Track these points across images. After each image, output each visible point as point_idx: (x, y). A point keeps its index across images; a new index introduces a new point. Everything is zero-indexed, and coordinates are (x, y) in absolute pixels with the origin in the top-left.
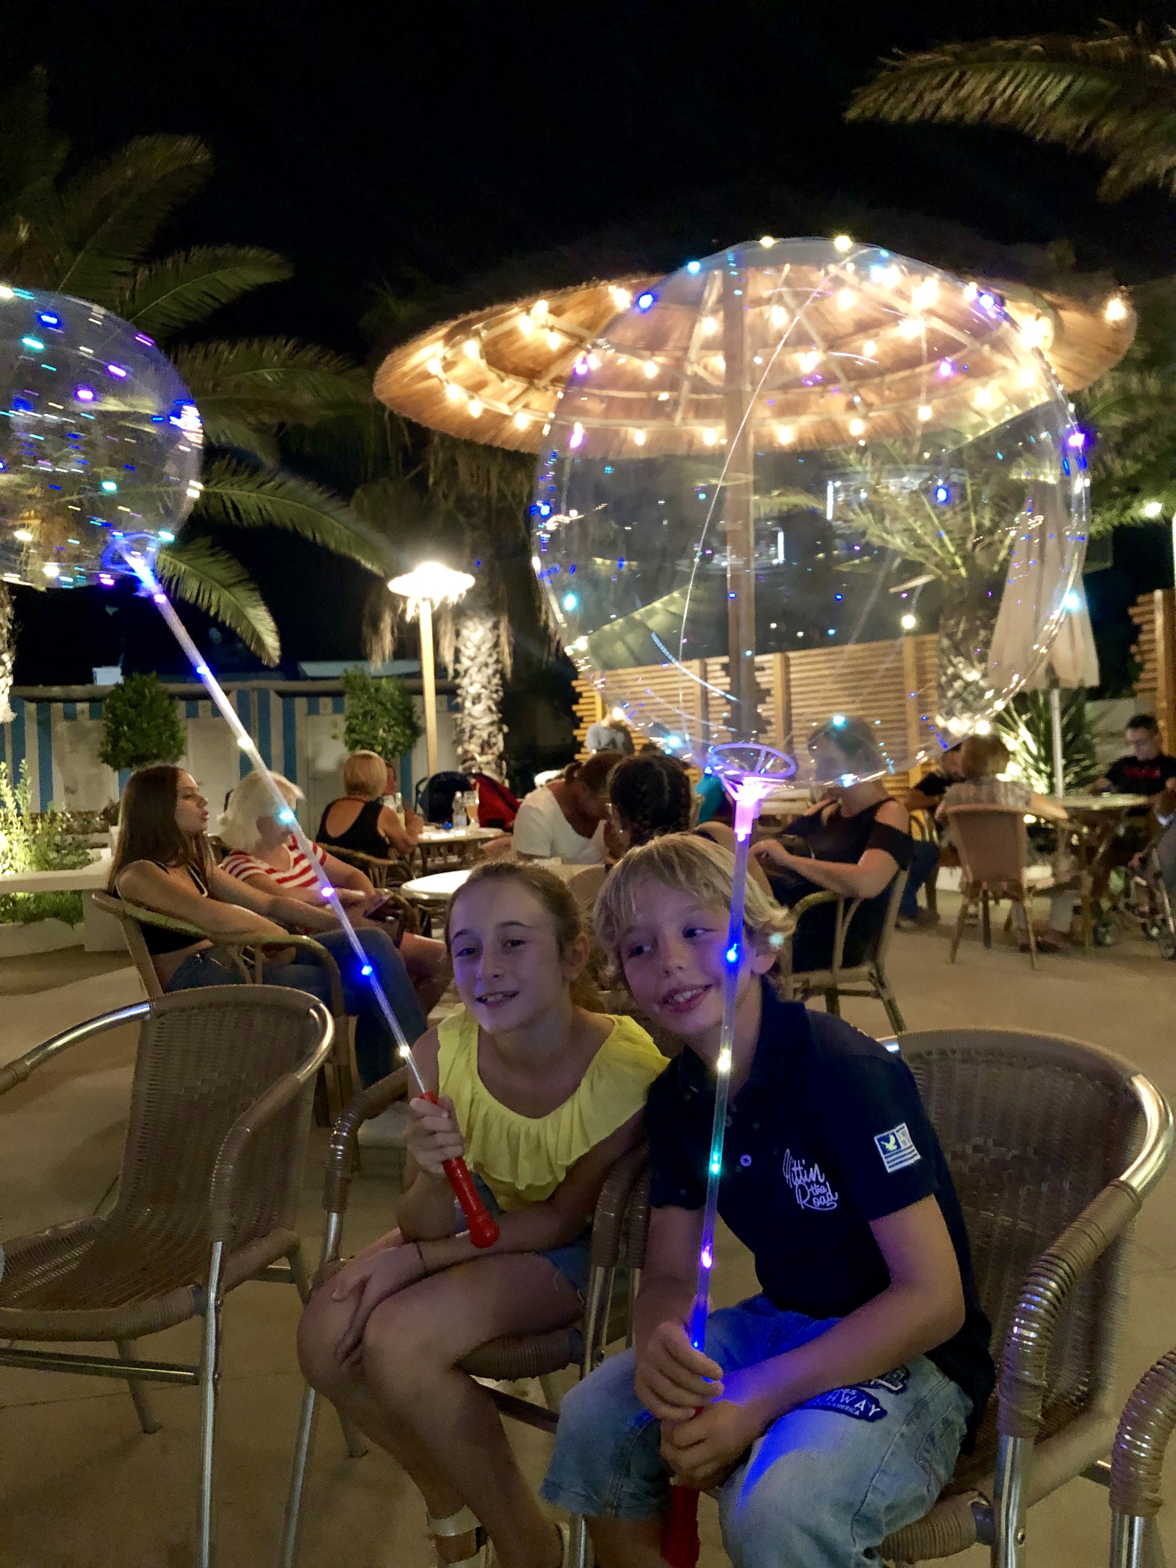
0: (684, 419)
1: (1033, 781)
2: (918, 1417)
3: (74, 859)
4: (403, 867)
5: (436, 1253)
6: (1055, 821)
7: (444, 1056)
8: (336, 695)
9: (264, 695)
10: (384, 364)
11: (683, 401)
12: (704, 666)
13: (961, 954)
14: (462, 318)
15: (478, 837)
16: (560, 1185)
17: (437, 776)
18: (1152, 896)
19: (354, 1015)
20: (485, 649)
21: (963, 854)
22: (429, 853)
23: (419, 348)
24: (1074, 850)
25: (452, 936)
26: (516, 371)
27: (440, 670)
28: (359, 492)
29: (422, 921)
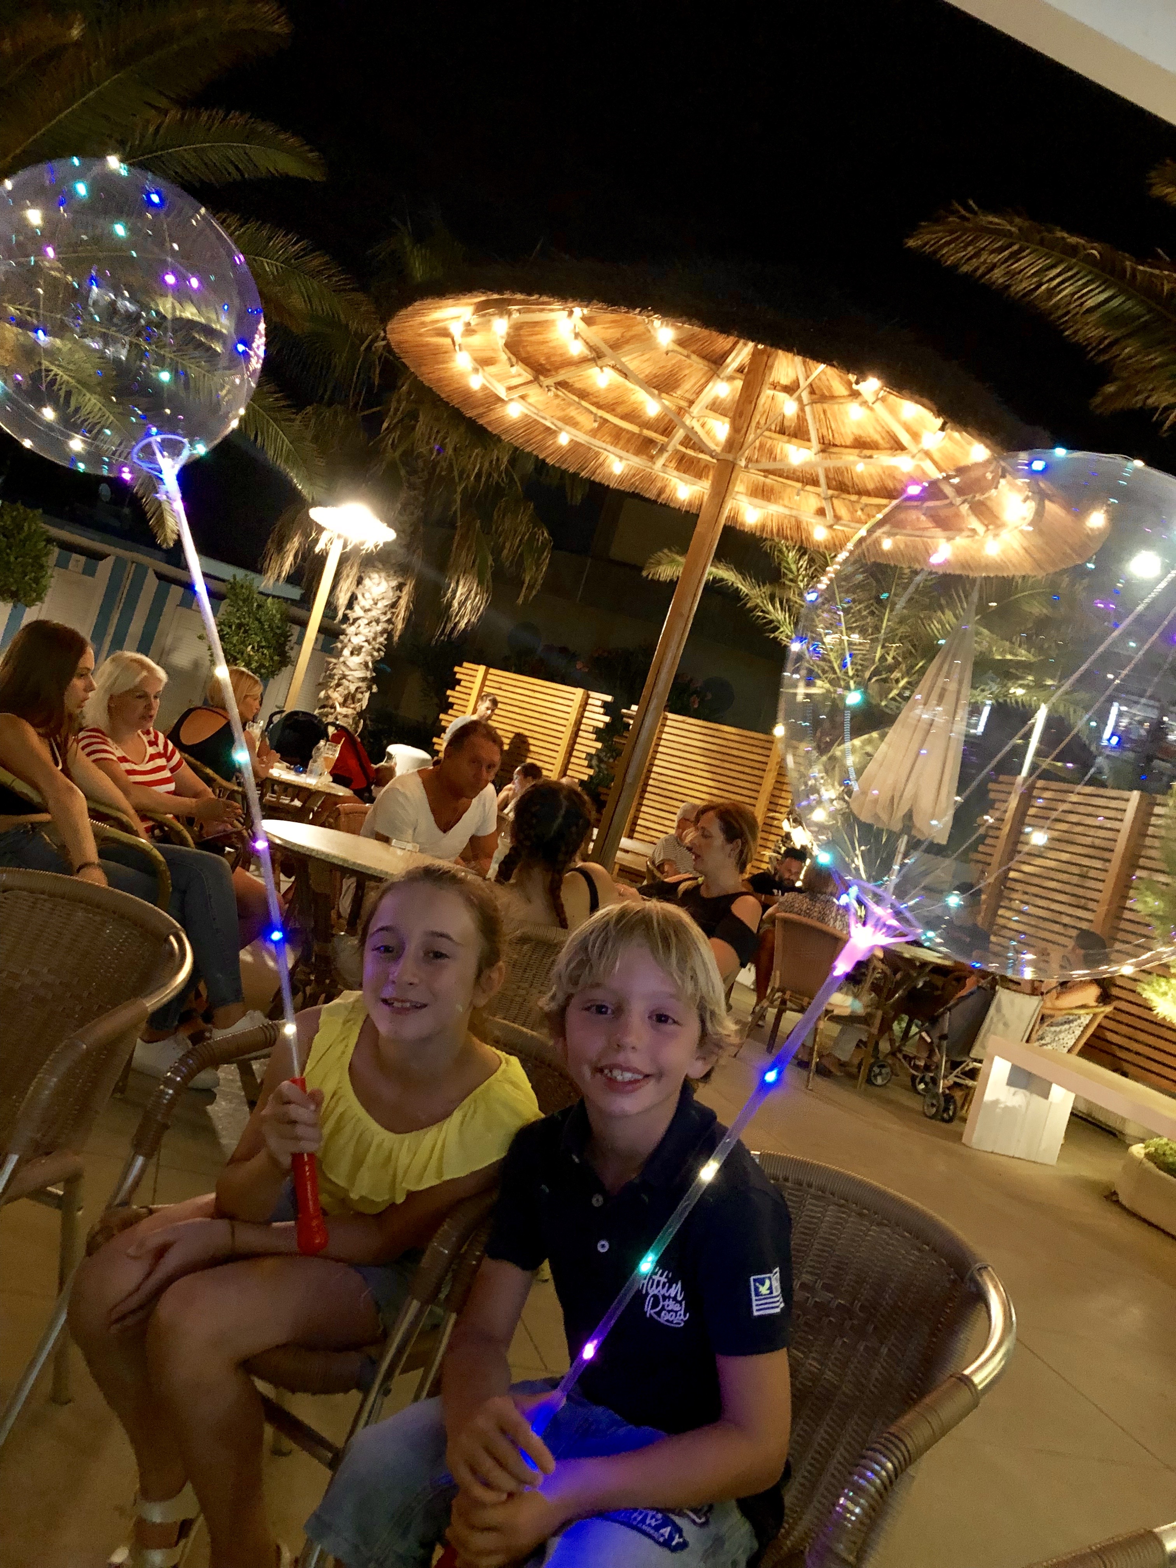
0: (665, 466)
2: (715, 1555)
5: (249, 1237)
7: (319, 1041)
8: (218, 598)
9: (141, 571)
10: (410, 308)
11: (670, 448)
12: (587, 698)
14: (507, 296)
15: (324, 790)
16: (394, 1206)
18: (931, 1053)
20: (381, 605)
23: (446, 305)
26: (528, 361)
27: (330, 610)
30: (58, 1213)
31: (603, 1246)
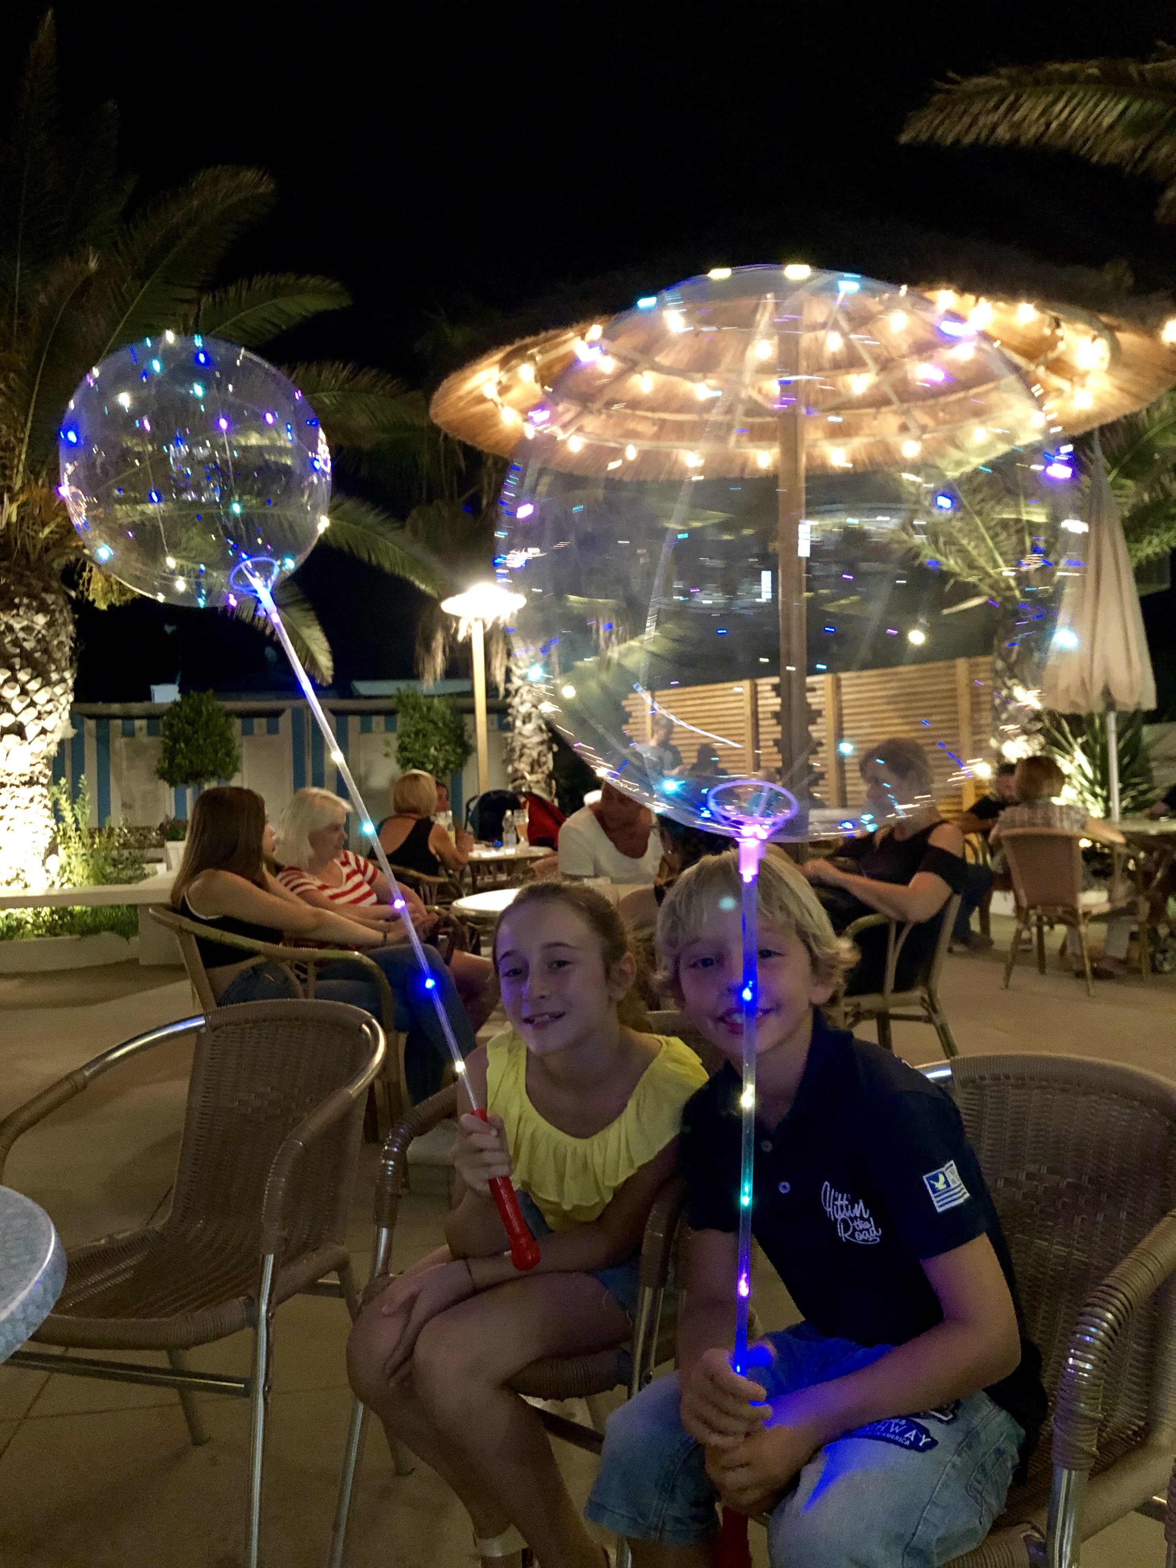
0: (738, 441)
1: (1089, 805)
2: (970, 1447)
3: (130, 873)
4: (453, 885)
5: (484, 1271)
6: (1111, 845)
7: (493, 1074)
8: (390, 713)
10: (440, 389)
11: (737, 424)
12: (755, 687)
13: (1013, 980)
14: (518, 343)
15: (528, 855)
16: (608, 1205)
17: (487, 795)
19: (404, 1031)
21: (1016, 877)
22: (479, 871)
23: (474, 372)
24: (1131, 875)
25: (499, 957)
26: (571, 395)
27: (491, 689)
28: (414, 513)
29: (471, 940)
30: (342, 1302)
31: (784, 1187)
